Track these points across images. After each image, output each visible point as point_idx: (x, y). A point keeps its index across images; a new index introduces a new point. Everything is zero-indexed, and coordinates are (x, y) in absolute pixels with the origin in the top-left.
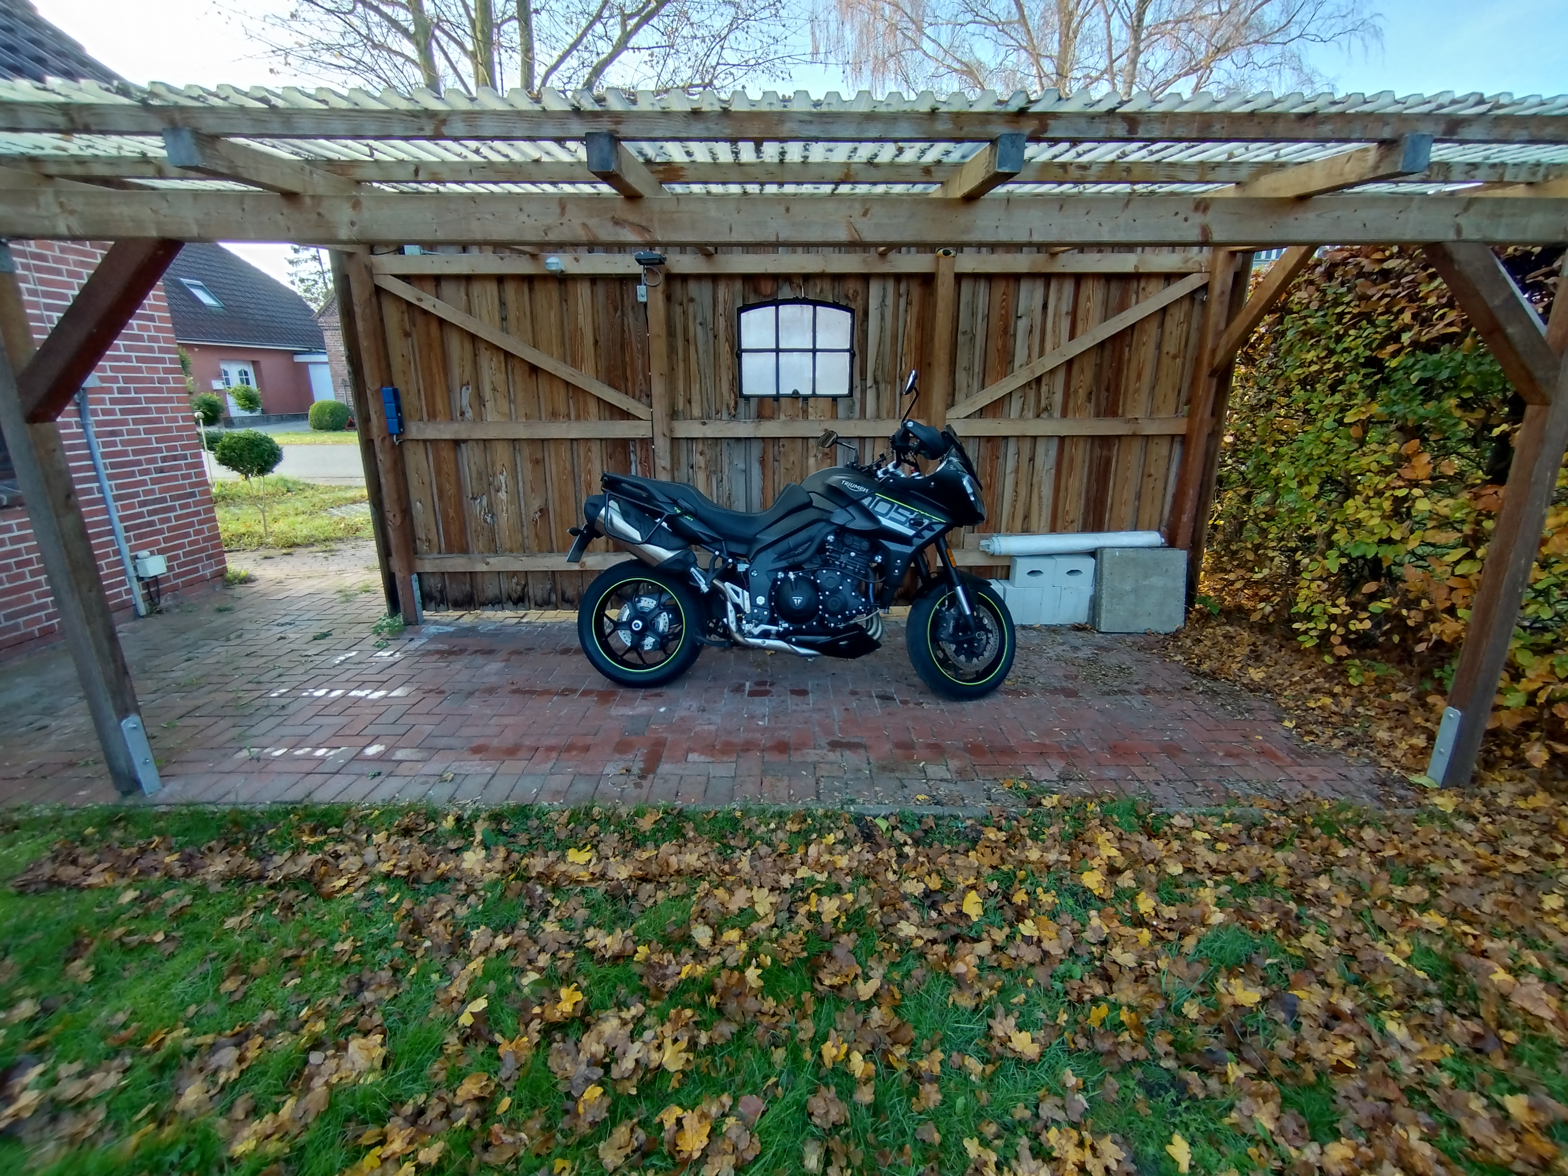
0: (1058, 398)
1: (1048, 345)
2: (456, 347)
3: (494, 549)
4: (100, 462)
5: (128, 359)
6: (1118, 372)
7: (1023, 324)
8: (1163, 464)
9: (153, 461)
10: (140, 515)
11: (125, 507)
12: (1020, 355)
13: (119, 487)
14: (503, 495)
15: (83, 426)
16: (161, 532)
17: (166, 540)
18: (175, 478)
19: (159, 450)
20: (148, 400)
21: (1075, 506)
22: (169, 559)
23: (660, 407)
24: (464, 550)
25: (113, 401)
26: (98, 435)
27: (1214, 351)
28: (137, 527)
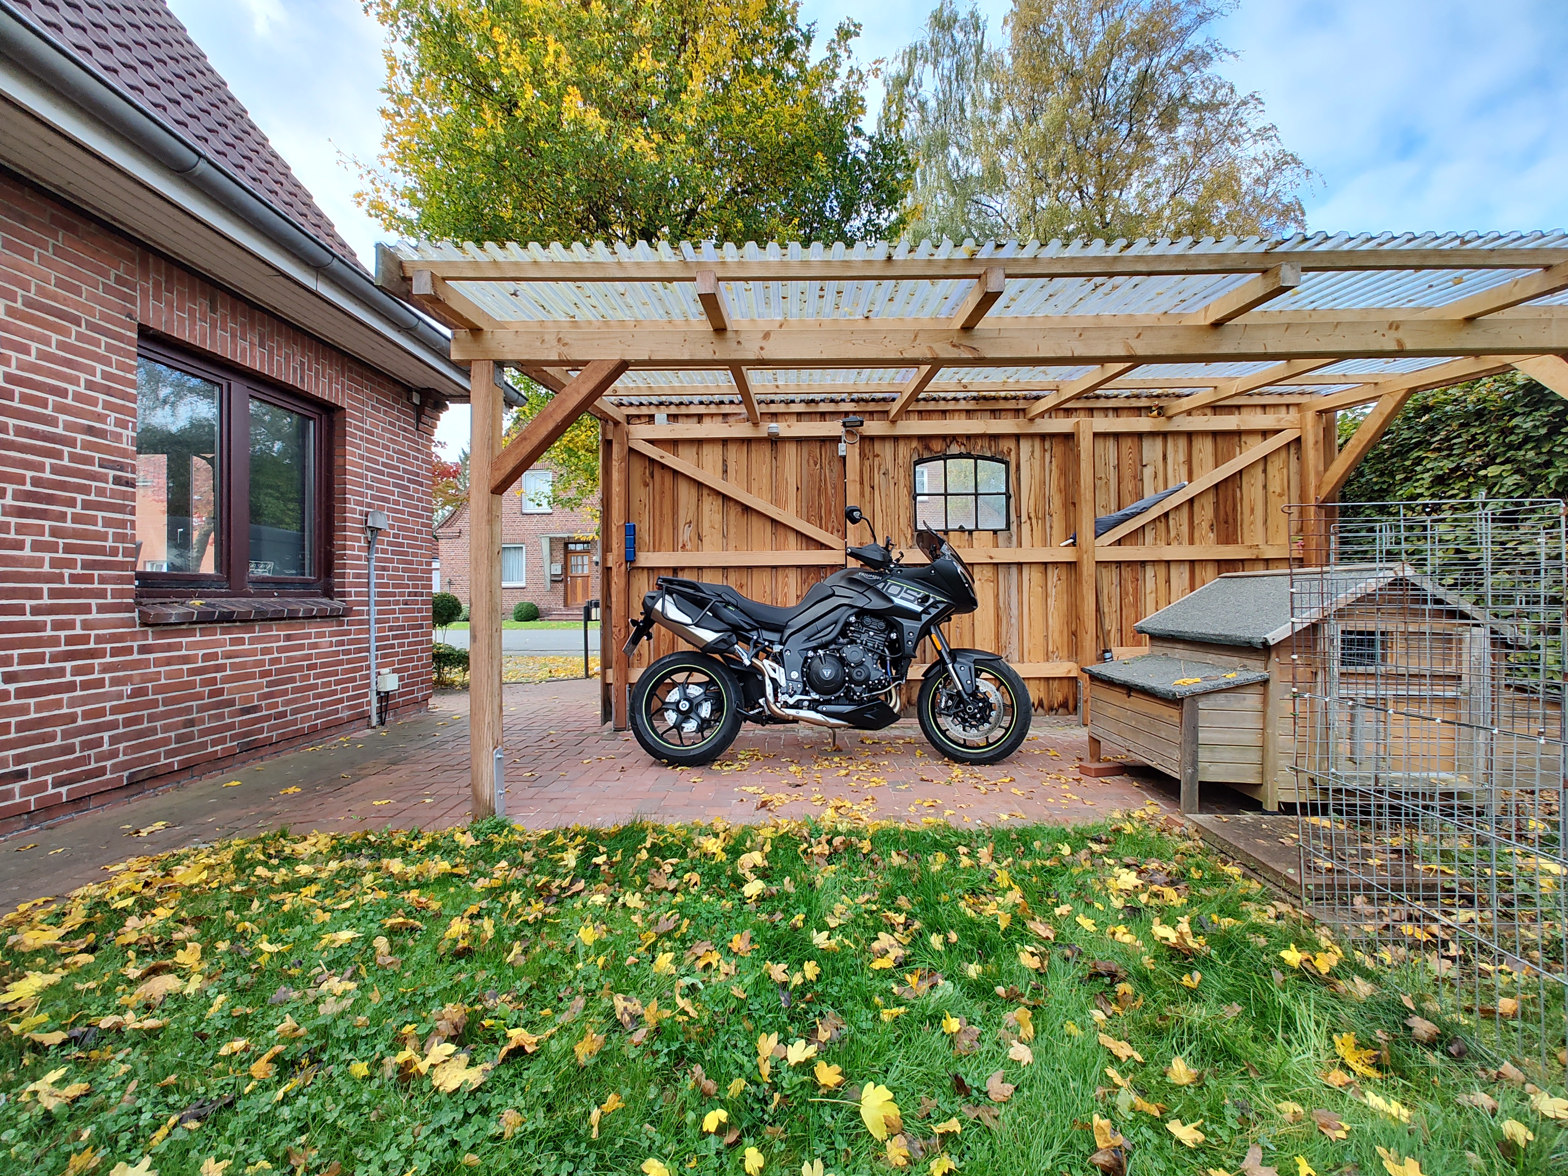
0: (1185, 528)
1: (1172, 488)
2: (684, 492)
4: (374, 590)
5: (403, 512)
6: (1233, 508)
7: (1148, 472)
9: (402, 594)
10: (387, 638)
11: (380, 630)
13: (380, 612)
15: (368, 560)
16: (396, 654)
17: (400, 662)
18: (413, 611)
19: (408, 586)
20: (410, 546)
22: (401, 679)
25: (389, 543)
26: (378, 568)
28: (385, 647)
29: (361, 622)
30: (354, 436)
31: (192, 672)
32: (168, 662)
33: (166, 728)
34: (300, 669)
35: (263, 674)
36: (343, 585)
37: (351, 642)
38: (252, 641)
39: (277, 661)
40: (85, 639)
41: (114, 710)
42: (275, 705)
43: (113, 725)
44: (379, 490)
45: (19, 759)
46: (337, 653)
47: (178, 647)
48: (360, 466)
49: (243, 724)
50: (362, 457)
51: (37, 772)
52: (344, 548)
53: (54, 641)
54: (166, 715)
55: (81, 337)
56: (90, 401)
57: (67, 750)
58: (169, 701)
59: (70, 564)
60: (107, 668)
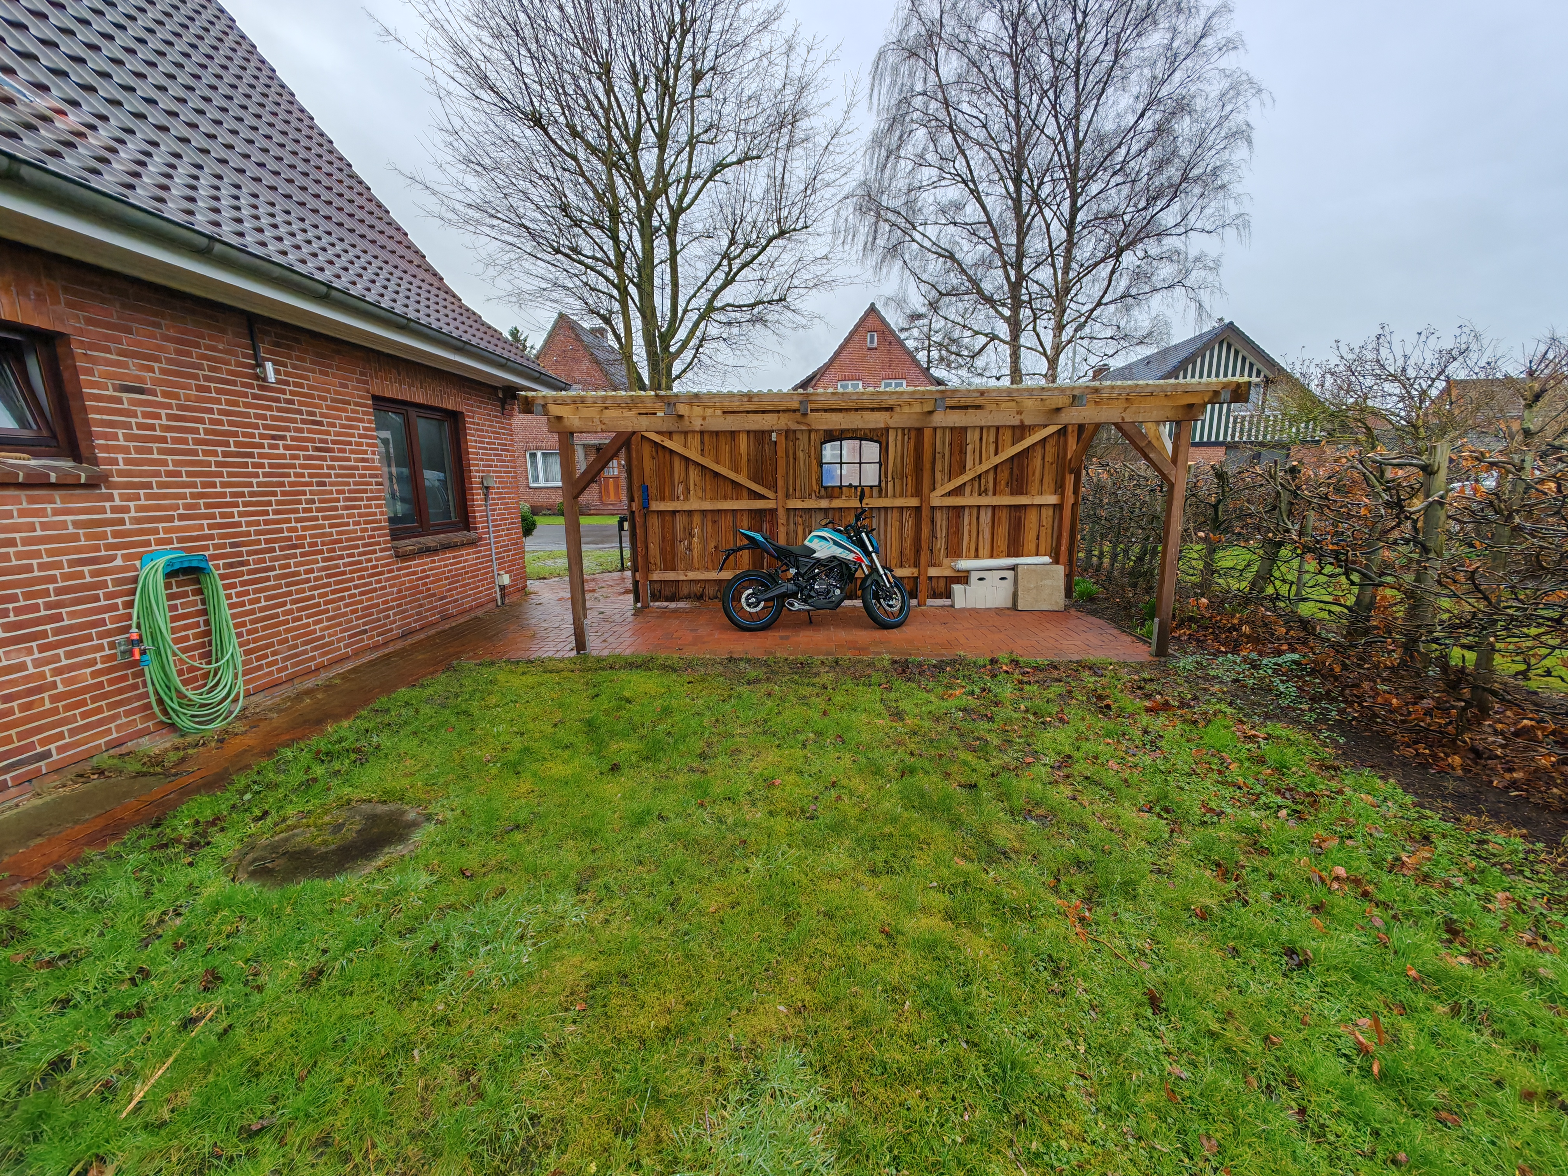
0: (991, 485)
1: (984, 459)
2: (677, 464)
3: (690, 567)
4: (491, 524)
5: (500, 471)
6: (1022, 473)
8: (1050, 520)
9: (505, 524)
10: (500, 553)
11: (496, 548)
12: (969, 464)
13: (495, 537)
15: (486, 506)
16: (506, 562)
17: (509, 567)
18: (511, 534)
19: (507, 519)
20: (506, 493)
21: (1002, 543)
22: (510, 578)
23: (781, 494)
24: (674, 569)
25: (496, 493)
26: (491, 510)
27: (1071, 460)
28: (500, 559)
29: (486, 544)
30: (470, 429)
31: (418, 579)
32: (408, 575)
33: (411, 609)
34: (462, 574)
35: (447, 578)
36: (475, 523)
37: (483, 557)
38: (439, 561)
39: (450, 571)
40: (376, 567)
41: (393, 600)
42: (453, 595)
43: (392, 608)
44: (487, 460)
45: (364, 624)
46: (477, 564)
47: (410, 567)
48: (475, 447)
49: (441, 606)
50: (475, 441)
51: (372, 629)
52: (473, 500)
53: (366, 569)
54: (410, 602)
55: (353, 411)
56: (361, 444)
57: (379, 620)
58: (411, 595)
59: (366, 530)
60: (387, 580)
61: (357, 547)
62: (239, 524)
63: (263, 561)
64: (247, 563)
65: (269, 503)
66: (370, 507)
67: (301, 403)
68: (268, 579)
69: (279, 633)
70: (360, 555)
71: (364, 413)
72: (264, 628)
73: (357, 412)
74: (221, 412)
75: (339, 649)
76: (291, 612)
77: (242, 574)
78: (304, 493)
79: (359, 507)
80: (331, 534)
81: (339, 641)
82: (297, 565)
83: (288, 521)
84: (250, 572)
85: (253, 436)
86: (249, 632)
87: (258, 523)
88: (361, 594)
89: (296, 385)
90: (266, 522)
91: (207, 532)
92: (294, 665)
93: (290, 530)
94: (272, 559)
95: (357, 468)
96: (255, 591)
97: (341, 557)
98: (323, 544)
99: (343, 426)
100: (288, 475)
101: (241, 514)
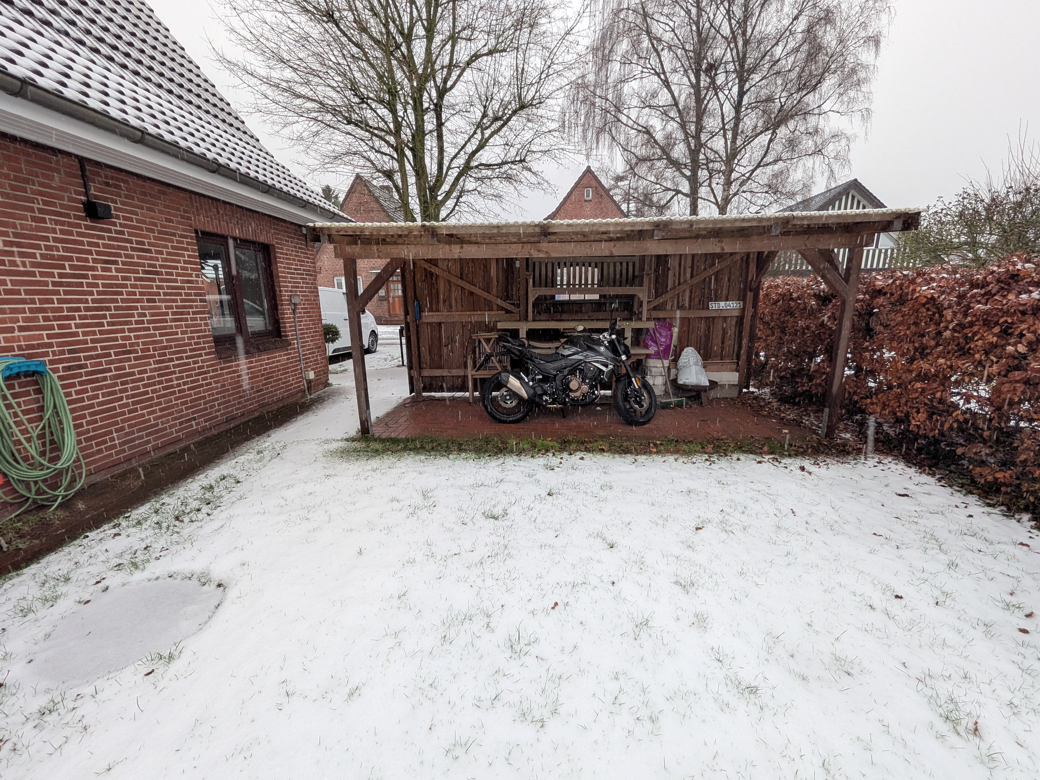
0: (687, 301)
1: (682, 281)
3: (452, 367)
4: (298, 332)
5: (305, 292)
7: (670, 273)
9: (310, 333)
10: (307, 354)
11: (303, 351)
12: (670, 285)
13: (302, 343)
14: (457, 344)
15: (294, 318)
16: (311, 362)
17: (314, 365)
18: (316, 340)
19: (312, 328)
20: (311, 308)
22: (315, 373)
23: (522, 309)
24: (441, 367)
25: (302, 309)
26: (299, 322)
27: (751, 281)
28: (306, 359)
29: (294, 348)
30: (280, 258)
32: (230, 373)
33: (234, 400)
34: (274, 372)
36: (285, 332)
37: (292, 358)
38: (256, 361)
39: (265, 369)
40: (202, 367)
41: (217, 393)
42: (267, 389)
43: (217, 399)
44: (294, 283)
45: (193, 413)
46: (287, 364)
47: (231, 367)
48: (284, 272)
49: (259, 396)
50: (284, 268)
51: (200, 417)
52: (284, 314)
53: (194, 369)
54: (233, 394)
55: (178, 242)
56: (186, 269)
57: (206, 409)
58: (233, 389)
59: (193, 338)
60: (212, 377)
61: (185, 351)
62: (76, 334)
63: (100, 364)
64: (85, 366)
65: (104, 317)
66: (196, 319)
67: (130, 234)
68: (105, 379)
69: (117, 423)
70: (187, 357)
71: (188, 243)
72: (102, 419)
73: (182, 242)
74: (55, 240)
75: (172, 433)
76: (126, 405)
77: (81, 375)
78: (136, 308)
79: (186, 320)
80: (162, 341)
81: (171, 427)
82: (131, 367)
83: (123, 331)
84: (87, 374)
85: (87, 260)
86: (88, 423)
87: (94, 333)
88: (189, 389)
89: (125, 218)
90: (101, 332)
91: (46, 341)
92: (130, 448)
93: (123, 338)
94: (108, 363)
95: (183, 288)
96: (93, 389)
97: (171, 360)
98: (155, 350)
99: (169, 254)
100: (121, 293)
101: (77, 326)
